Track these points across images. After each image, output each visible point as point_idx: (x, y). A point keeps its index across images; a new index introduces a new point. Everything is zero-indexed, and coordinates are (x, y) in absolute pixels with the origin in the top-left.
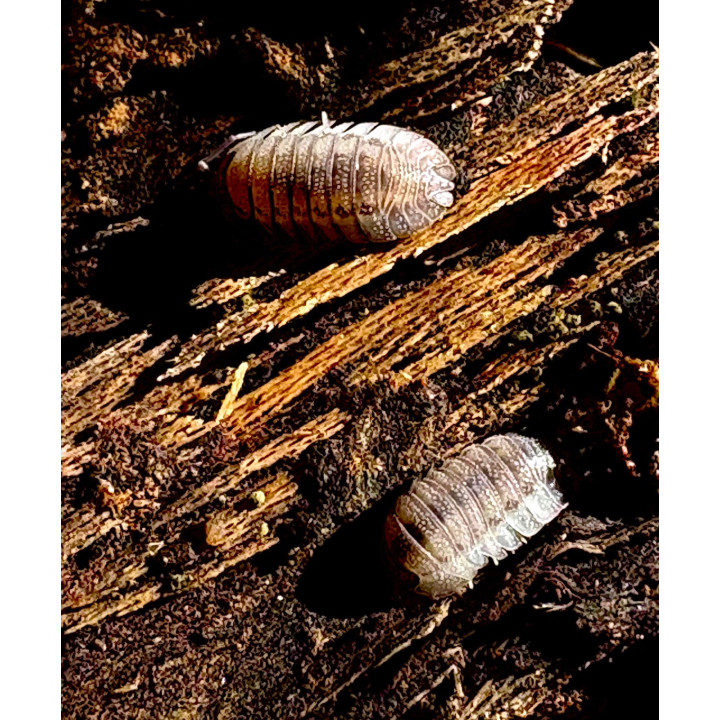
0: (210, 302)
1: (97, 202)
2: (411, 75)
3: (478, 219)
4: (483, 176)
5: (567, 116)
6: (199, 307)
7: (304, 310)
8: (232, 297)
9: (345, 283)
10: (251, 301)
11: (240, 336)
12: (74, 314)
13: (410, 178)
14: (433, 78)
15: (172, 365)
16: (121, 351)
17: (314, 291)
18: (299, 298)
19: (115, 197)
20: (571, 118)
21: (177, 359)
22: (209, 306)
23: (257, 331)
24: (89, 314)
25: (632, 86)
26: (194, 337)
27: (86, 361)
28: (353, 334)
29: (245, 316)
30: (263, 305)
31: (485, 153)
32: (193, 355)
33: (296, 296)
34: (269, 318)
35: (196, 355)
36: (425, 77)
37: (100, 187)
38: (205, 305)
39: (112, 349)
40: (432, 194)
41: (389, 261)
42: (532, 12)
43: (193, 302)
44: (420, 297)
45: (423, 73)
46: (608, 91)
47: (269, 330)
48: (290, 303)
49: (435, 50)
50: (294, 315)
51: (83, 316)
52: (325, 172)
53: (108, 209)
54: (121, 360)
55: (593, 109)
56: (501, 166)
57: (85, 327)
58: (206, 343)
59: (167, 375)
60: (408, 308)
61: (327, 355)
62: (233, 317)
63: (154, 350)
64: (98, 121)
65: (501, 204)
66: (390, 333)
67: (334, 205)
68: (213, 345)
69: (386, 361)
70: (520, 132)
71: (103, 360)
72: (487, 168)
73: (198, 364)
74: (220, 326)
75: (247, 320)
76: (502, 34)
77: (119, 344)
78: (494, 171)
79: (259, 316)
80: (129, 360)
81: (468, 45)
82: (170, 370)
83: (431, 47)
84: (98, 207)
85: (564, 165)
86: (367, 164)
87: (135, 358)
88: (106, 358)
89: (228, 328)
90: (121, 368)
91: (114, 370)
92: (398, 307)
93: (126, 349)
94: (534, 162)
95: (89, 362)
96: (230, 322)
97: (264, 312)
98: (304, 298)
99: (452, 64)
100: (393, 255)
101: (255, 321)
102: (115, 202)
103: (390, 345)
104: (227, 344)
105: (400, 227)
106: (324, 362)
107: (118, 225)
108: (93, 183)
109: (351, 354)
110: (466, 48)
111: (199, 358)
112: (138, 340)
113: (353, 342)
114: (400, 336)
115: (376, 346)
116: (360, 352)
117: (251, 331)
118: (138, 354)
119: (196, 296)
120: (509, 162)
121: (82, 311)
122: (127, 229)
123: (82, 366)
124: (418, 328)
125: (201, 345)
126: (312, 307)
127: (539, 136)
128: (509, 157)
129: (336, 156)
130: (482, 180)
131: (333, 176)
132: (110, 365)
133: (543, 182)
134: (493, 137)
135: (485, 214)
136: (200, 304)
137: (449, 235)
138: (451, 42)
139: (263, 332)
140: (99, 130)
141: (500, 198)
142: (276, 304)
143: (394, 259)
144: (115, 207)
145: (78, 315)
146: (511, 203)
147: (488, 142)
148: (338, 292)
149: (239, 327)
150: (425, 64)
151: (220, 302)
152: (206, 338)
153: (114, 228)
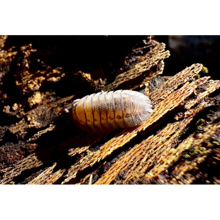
0: (76, 153)
1: (33, 124)
2: (128, 77)
3: (161, 116)
4: (157, 103)
5: (178, 83)
6: (72, 156)
7: (109, 153)
8: (83, 151)
9: (122, 141)
10: (89, 152)
11: (89, 164)
12: (28, 162)
13: (141, 103)
14: (135, 77)
15: (66, 178)
16: (46, 173)
17: (111, 146)
18: (106, 148)
19: (39, 122)
20: (180, 84)
21: (67, 175)
22: (76, 155)
23: (95, 162)
24: (33, 161)
25: (196, 73)
26: (72, 166)
27: (34, 178)
28: (123, 160)
29: (89, 157)
30: (95, 152)
31: (155, 97)
32: (73, 173)
33: (105, 148)
34: (98, 157)
35: (74, 173)
36: (133, 77)
37: (34, 119)
38: (74, 155)
39: (42, 173)
40: (147, 109)
41: (135, 133)
42: (163, 55)
43: (70, 154)
44: (141, 146)
45: (132, 76)
46: (188, 75)
47: (99, 161)
48: (104, 150)
49: (134, 69)
50: (106, 155)
51: (31, 162)
52: (112, 104)
53: (37, 126)
54: (46, 177)
55: (185, 81)
56: (162, 100)
57: (32, 166)
58: (77, 168)
59: (65, 182)
60: (138, 149)
61: (116, 168)
62: (84, 158)
63: (57, 172)
64: (31, 99)
65: (167, 110)
66: (135, 158)
67: (116, 115)
68: (80, 169)
69: (137, 169)
70: (164, 90)
71: (40, 177)
72: (158, 101)
73: (75, 176)
74: (81, 161)
75: (90, 159)
76: (155, 62)
77: (45, 171)
78: (160, 101)
79: (94, 156)
80: (49, 176)
81: (145, 66)
82: (65, 180)
83: (133, 68)
84: (34, 125)
85: (184, 97)
86: (126, 100)
87: (51, 176)
88: (41, 177)
89: (83, 162)
90: (46, 180)
91: (44, 181)
92: (135, 150)
93: (47, 173)
94: (172, 97)
95: (35, 179)
96: (84, 159)
97: (96, 155)
98: (109, 148)
99: (141, 73)
100: (136, 131)
101: (93, 158)
102: (39, 124)
103: (136, 163)
104: (84, 168)
105: (138, 121)
106: (116, 171)
107: (41, 131)
108: (31, 118)
109: (124, 167)
110: (145, 67)
111: (75, 174)
112: (51, 169)
113: (123, 163)
114: (139, 159)
115: (132, 163)
116: (127, 166)
117: (92, 162)
118: (52, 174)
119: (70, 152)
120: (164, 98)
121: (31, 160)
122: (44, 132)
123: (33, 180)
124: (144, 156)
125: (75, 169)
126: (112, 151)
127: (171, 90)
128: (164, 97)
129: (115, 99)
130: (157, 105)
131: (115, 105)
132: (43, 179)
133: (179, 102)
134: (155, 92)
135: (163, 114)
136: (72, 154)
137: (153, 122)
138: (139, 66)
139: (97, 162)
140: (32, 102)
141: (166, 109)
142: (99, 152)
143: (136, 132)
144: (39, 125)
145: (29, 162)
146: (170, 110)
147: (155, 94)
148: (120, 145)
149: (87, 161)
150: (132, 73)
151: (79, 153)
152: (76, 167)
153: (40, 133)
